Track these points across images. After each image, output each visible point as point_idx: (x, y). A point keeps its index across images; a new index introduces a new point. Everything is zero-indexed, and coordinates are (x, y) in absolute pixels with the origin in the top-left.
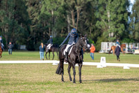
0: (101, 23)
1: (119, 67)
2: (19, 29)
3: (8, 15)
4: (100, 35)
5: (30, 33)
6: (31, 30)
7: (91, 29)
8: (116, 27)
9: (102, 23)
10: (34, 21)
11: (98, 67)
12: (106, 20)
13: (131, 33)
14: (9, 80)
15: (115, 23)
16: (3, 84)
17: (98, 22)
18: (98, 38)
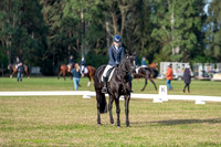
0: (160, 32)
1: (187, 102)
2: (29, 42)
3: (11, 20)
4: (158, 51)
5: (46, 47)
6: (49, 43)
7: (143, 41)
8: (184, 39)
9: (162, 32)
10: (52, 28)
11: (155, 101)
12: (168, 28)
13: (208, 47)
14: (13, 122)
15: (181, 32)
16: (3, 129)
17: (155, 30)
18: (155, 55)
